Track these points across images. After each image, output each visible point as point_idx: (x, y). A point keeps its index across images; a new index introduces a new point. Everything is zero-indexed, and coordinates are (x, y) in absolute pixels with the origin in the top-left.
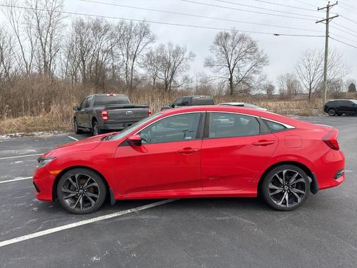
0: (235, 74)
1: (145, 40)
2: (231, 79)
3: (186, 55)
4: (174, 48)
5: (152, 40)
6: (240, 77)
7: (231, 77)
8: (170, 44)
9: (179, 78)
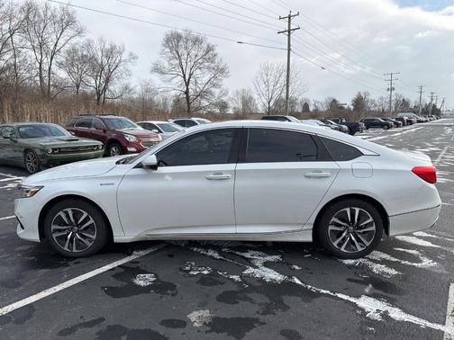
0: (191, 86)
1: (69, 32)
2: (187, 93)
3: (125, 56)
4: (108, 46)
5: (80, 32)
6: (198, 90)
7: (187, 89)
8: (101, 40)
9: (115, 87)
